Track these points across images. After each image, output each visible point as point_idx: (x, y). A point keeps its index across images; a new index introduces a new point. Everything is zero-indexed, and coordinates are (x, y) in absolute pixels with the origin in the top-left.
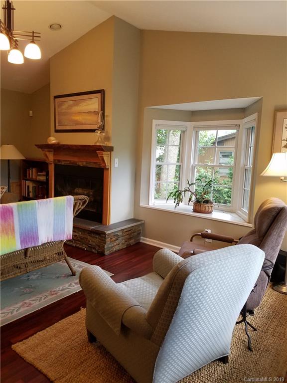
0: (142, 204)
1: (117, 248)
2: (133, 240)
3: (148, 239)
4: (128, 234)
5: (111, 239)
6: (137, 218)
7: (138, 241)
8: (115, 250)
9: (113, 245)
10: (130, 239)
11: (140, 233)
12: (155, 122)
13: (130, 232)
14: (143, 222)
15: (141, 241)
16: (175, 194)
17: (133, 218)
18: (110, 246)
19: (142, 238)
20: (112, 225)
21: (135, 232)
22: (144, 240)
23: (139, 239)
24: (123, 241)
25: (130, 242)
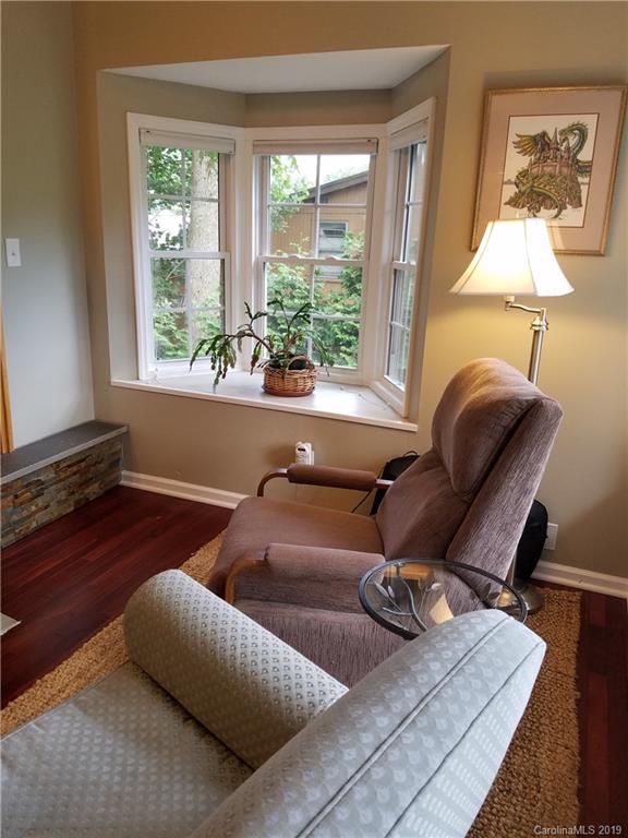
0: (119, 378)
1: (42, 518)
2: (97, 485)
3: (142, 476)
4: (75, 473)
5: (16, 497)
6: (104, 419)
7: (114, 484)
8: (34, 524)
9: (25, 513)
10: (86, 483)
11: (119, 460)
12: (135, 121)
13: (83, 465)
14: (124, 430)
15: (123, 482)
16: (214, 343)
17: (92, 418)
18: (15, 518)
19: (124, 473)
20: (17, 450)
22: (131, 479)
23: (118, 478)
24: (63, 495)
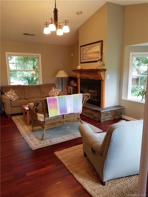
0: (123, 98)
1: (108, 119)
2: (117, 116)
3: (126, 116)
4: (114, 113)
5: (104, 115)
6: (120, 105)
7: (121, 117)
8: (106, 120)
9: (105, 118)
10: (116, 115)
11: (122, 113)
12: (131, 54)
13: (115, 112)
14: (123, 107)
15: (122, 117)
16: (143, 93)
17: (118, 105)
18: (104, 118)
19: (123, 115)
20: (105, 108)
21: (119, 112)
22: (124, 117)
23: (122, 116)
24: (111, 116)
25: (116, 117)
